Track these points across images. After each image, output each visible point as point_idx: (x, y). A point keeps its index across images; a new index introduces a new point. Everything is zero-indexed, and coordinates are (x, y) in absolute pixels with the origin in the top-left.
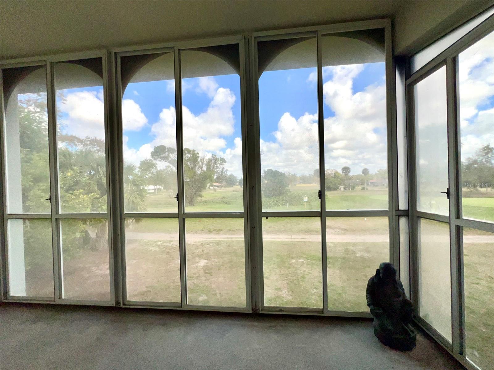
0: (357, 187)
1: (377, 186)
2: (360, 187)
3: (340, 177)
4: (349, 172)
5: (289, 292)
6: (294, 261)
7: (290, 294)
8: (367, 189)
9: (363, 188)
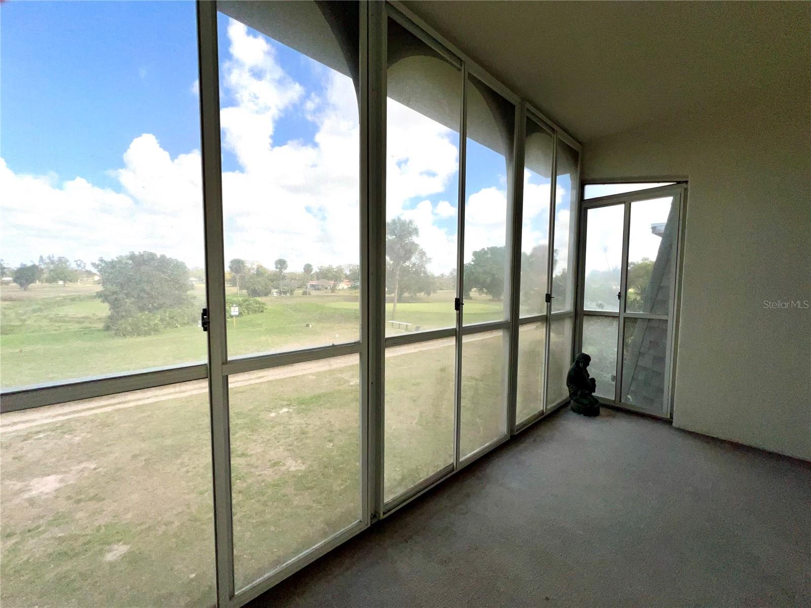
0: (296, 291)
1: (318, 289)
2: (301, 291)
3: (267, 274)
4: (285, 268)
5: (296, 462)
6: (273, 415)
7: (300, 463)
8: (310, 294)
9: (305, 293)
